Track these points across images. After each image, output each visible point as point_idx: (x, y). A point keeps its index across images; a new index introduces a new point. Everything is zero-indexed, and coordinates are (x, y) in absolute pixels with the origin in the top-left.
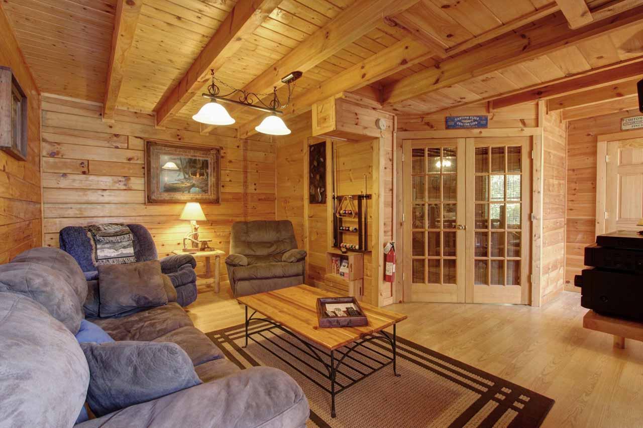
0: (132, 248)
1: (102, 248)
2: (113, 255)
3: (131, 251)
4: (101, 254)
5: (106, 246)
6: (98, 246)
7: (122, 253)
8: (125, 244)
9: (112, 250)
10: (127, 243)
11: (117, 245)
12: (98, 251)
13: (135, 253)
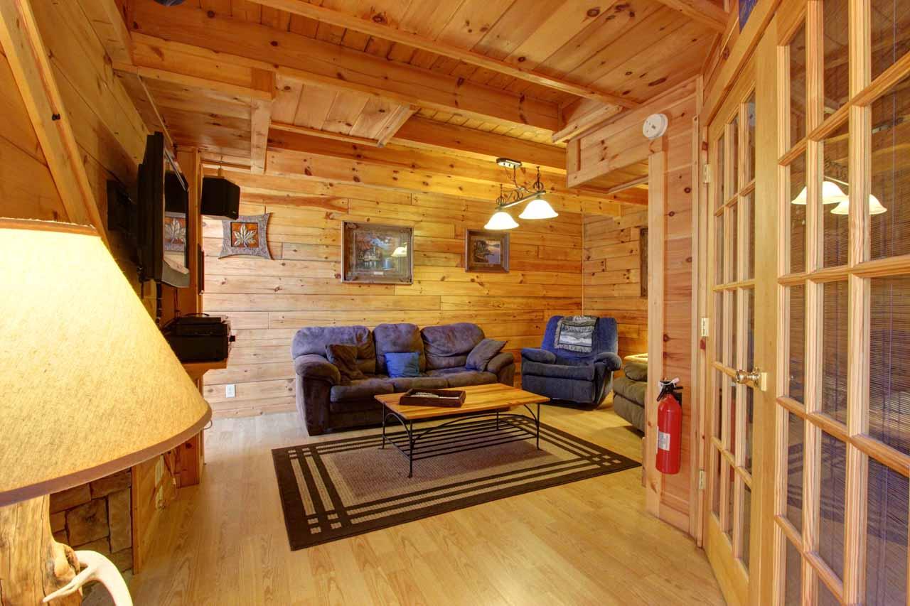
0: (591, 340)
1: (565, 335)
2: (573, 342)
3: (589, 341)
4: (563, 339)
5: (570, 334)
6: (562, 333)
7: (582, 343)
8: (586, 334)
9: (573, 338)
10: (588, 334)
11: (579, 335)
12: (561, 337)
13: (592, 344)
